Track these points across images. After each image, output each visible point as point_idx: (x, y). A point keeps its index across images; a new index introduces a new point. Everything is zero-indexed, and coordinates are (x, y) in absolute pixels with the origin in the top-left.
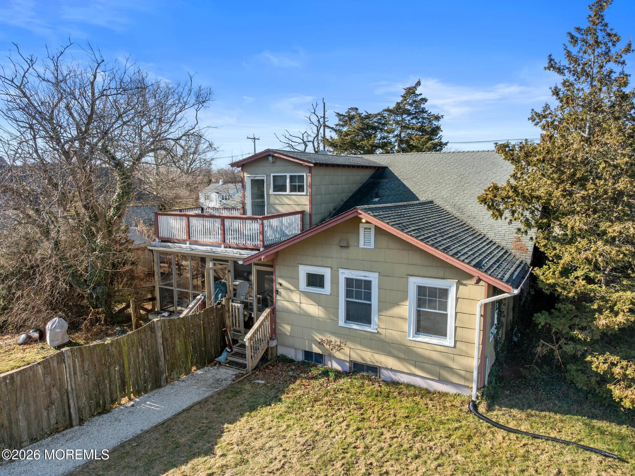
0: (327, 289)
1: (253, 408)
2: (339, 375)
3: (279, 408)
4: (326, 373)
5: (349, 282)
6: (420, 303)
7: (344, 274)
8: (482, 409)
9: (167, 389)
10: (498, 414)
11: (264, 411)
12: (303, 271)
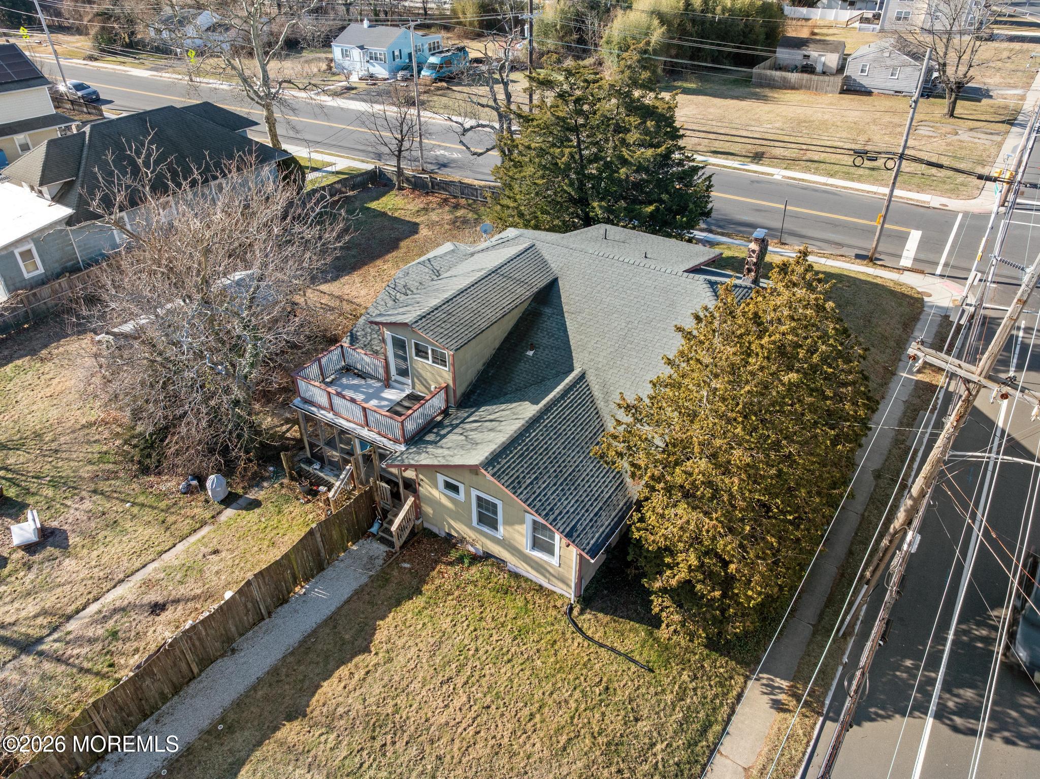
0: (462, 497)
2: (473, 560)
5: (479, 499)
6: (535, 531)
7: (475, 492)
9: (329, 572)
10: (585, 619)
12: (443, 478)
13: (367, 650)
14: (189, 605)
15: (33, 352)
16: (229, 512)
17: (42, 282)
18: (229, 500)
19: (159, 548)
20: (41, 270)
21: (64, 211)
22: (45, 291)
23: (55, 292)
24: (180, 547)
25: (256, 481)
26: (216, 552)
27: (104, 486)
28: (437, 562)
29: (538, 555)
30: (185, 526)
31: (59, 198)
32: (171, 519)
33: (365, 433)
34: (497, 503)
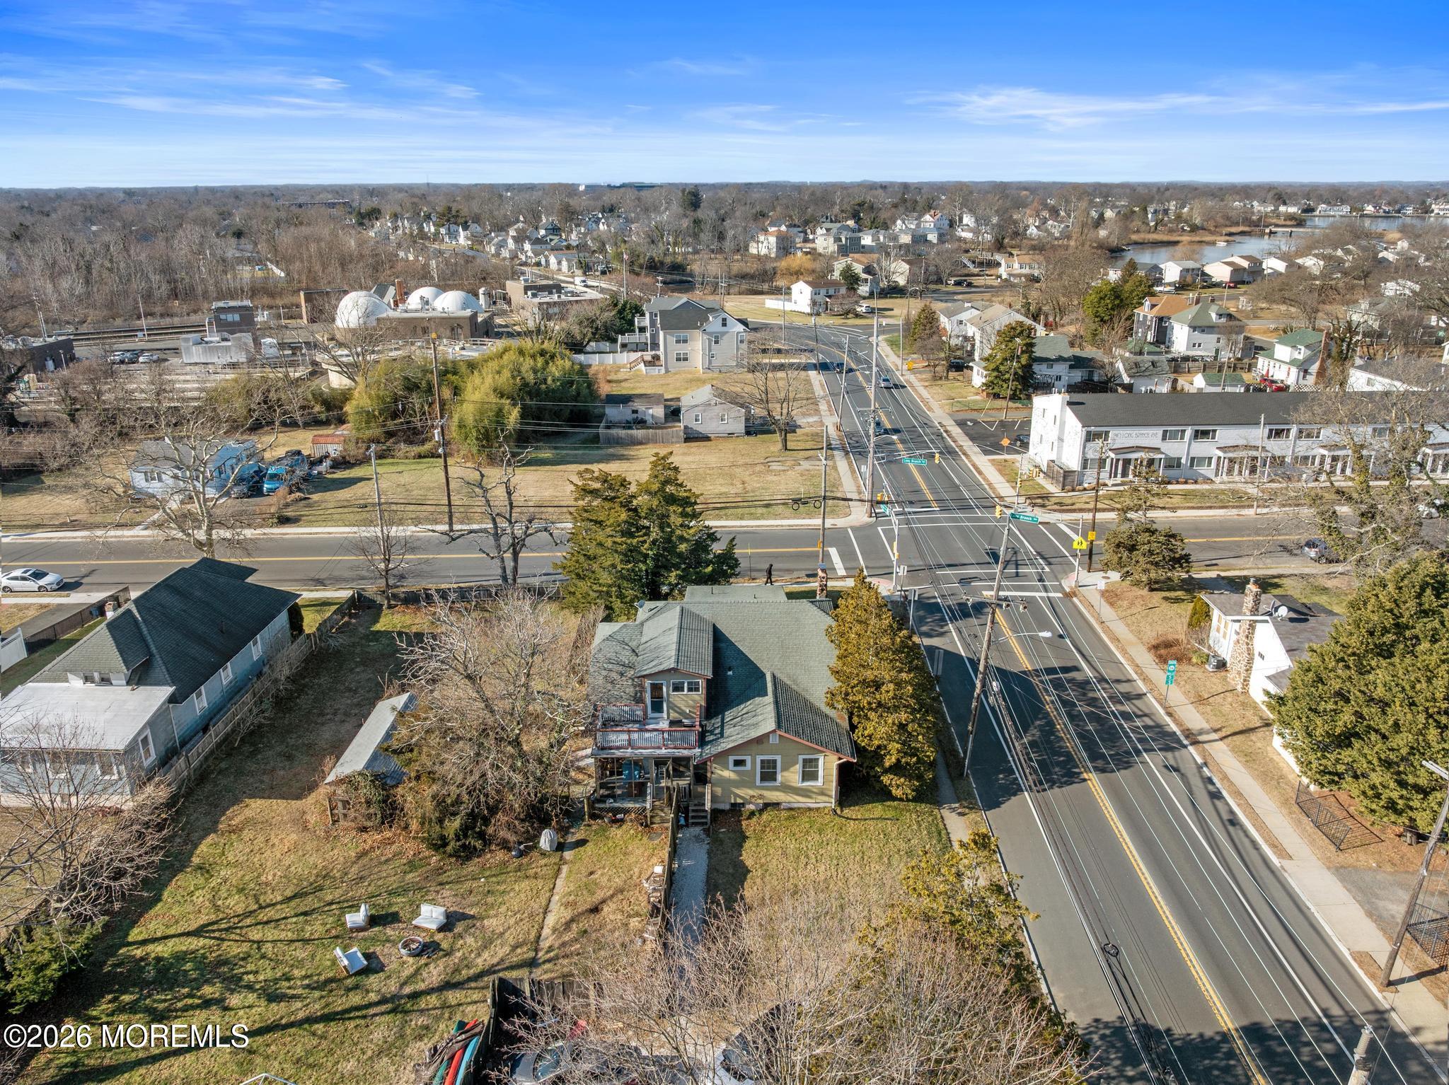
0: (749, 766)
1: (741, 846)
2: (758, 812)
3: (751, 842)
4: (752, 815)
5: (762, 761)
6: (804, 767)
7: (759, 758)
8: (839, 812)
9: (681, 852)
10: (847, 812)
11: (749, 846)
12: (731, 759)
13: (749, 871)
14: (615, 899)
16: (568, 855)
18: (560, 847)
19: (546, 888)
20: (154, 756)
22: (172, 774)
24: (559, 882)
26: (591, 873)
27: (443, 878)
28: (740, 821)
29: (807, 784)
30: (549, 872)
31: (141, 681)
32: (531, 872)
34: (778, 758)
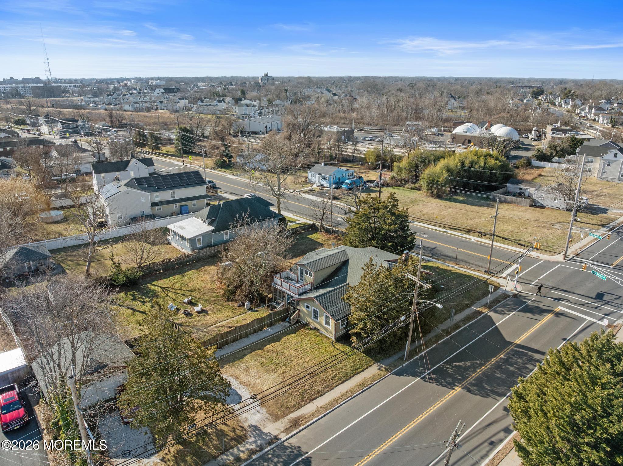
0: (310, 310)
1: (289, 334)
2: (311, 329)
3: (294, 335)
4: (308, 329)
5: (314, 310)
6: (326, 318)
7: (313, 308)
8: (334, 343)
9: (273, 327)
11: (292, 336)
12: (306, 304)
13: (279, 341)
15: (197, 269)
16: (250, 312)
17: (201, 249)
18: (250, 309)
19: (231, 317)
20: (202, 245)
21: (212, 228)
22: (202, 251)
23: (205, 252)
24: (236, 317)
25: (258, 306)
26: (245, 319)
27: (217, 303)
28: (302, 328)
29: (326, 326)
30: (238, 313)
31: (210, 224)
32: (235, 311)
33: (289, 292)
34: (318, 310)
